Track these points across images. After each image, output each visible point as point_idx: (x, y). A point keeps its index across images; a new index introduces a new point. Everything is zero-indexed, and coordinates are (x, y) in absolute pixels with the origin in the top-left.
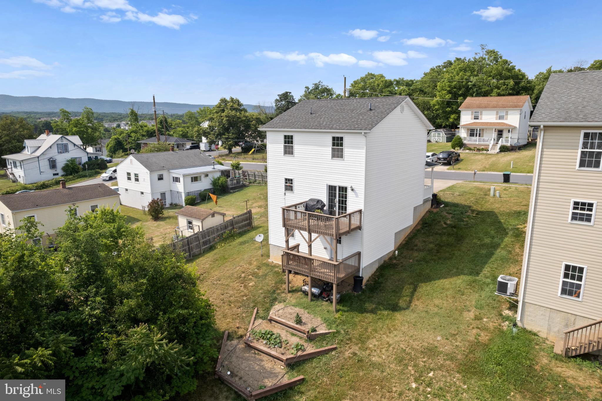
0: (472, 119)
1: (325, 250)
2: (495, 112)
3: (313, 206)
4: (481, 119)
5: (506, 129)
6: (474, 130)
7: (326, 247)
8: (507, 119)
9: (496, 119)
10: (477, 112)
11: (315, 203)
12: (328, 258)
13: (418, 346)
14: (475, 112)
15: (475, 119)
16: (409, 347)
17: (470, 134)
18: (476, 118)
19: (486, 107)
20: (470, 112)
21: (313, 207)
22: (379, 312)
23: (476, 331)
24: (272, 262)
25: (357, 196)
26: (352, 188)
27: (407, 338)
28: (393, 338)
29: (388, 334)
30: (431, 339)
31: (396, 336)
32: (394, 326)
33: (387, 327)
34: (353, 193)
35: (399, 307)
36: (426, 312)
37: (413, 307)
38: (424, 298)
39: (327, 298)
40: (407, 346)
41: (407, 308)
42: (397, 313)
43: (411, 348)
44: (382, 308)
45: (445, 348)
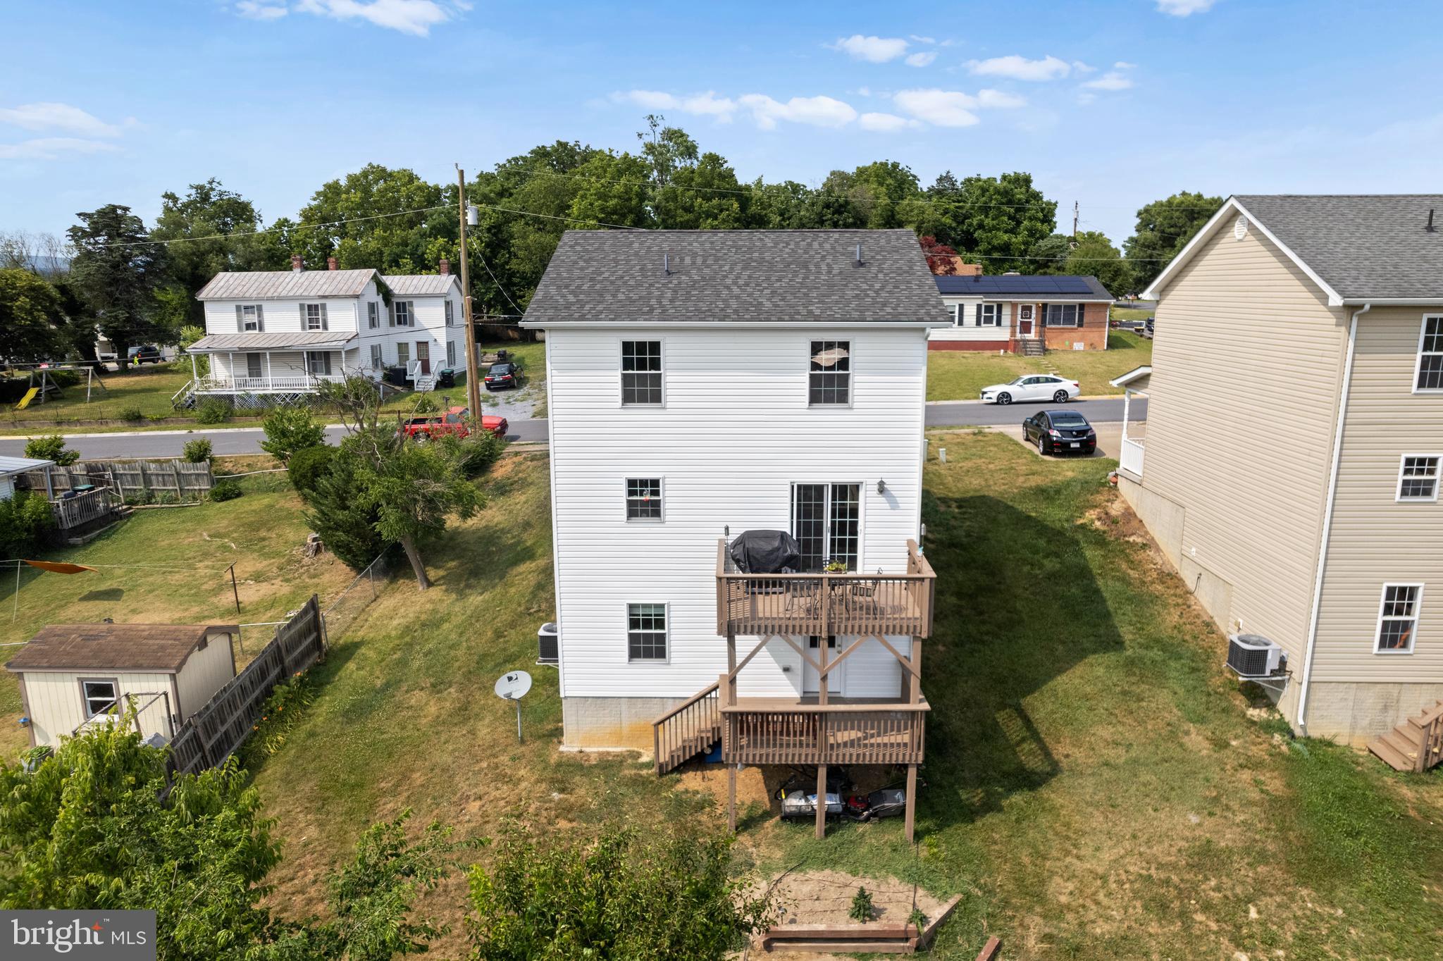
1: (783, 676)
3: (772, 552)
7: (787, 665)
11: (776, 543)
12: (796, 694)
13: (1169, 854)
16: (1153, 867)
21: (773, 557)
22: (1005, 803)
23: (1246, 775)
24: (581, 752)
25: (894, 504)
26: (881, 484)
27: (1127, 844)
28: (1094, 856)
29: (1075, 851)
30: (1180, 827)
31: (1097, 849)
32: (1067, 825)
33: (1056, 834)
34: (882, 499)
35: (1033, 772)
36: (1107, 764)
37: (1064, 763)
38: (1067, 731)
39: (865, 813)
40: (1144, 864)
41: (1054, 770)
42: (1044, 792)
43: (1160, 866)
44: (1000, 790)
45: (1228, 838)
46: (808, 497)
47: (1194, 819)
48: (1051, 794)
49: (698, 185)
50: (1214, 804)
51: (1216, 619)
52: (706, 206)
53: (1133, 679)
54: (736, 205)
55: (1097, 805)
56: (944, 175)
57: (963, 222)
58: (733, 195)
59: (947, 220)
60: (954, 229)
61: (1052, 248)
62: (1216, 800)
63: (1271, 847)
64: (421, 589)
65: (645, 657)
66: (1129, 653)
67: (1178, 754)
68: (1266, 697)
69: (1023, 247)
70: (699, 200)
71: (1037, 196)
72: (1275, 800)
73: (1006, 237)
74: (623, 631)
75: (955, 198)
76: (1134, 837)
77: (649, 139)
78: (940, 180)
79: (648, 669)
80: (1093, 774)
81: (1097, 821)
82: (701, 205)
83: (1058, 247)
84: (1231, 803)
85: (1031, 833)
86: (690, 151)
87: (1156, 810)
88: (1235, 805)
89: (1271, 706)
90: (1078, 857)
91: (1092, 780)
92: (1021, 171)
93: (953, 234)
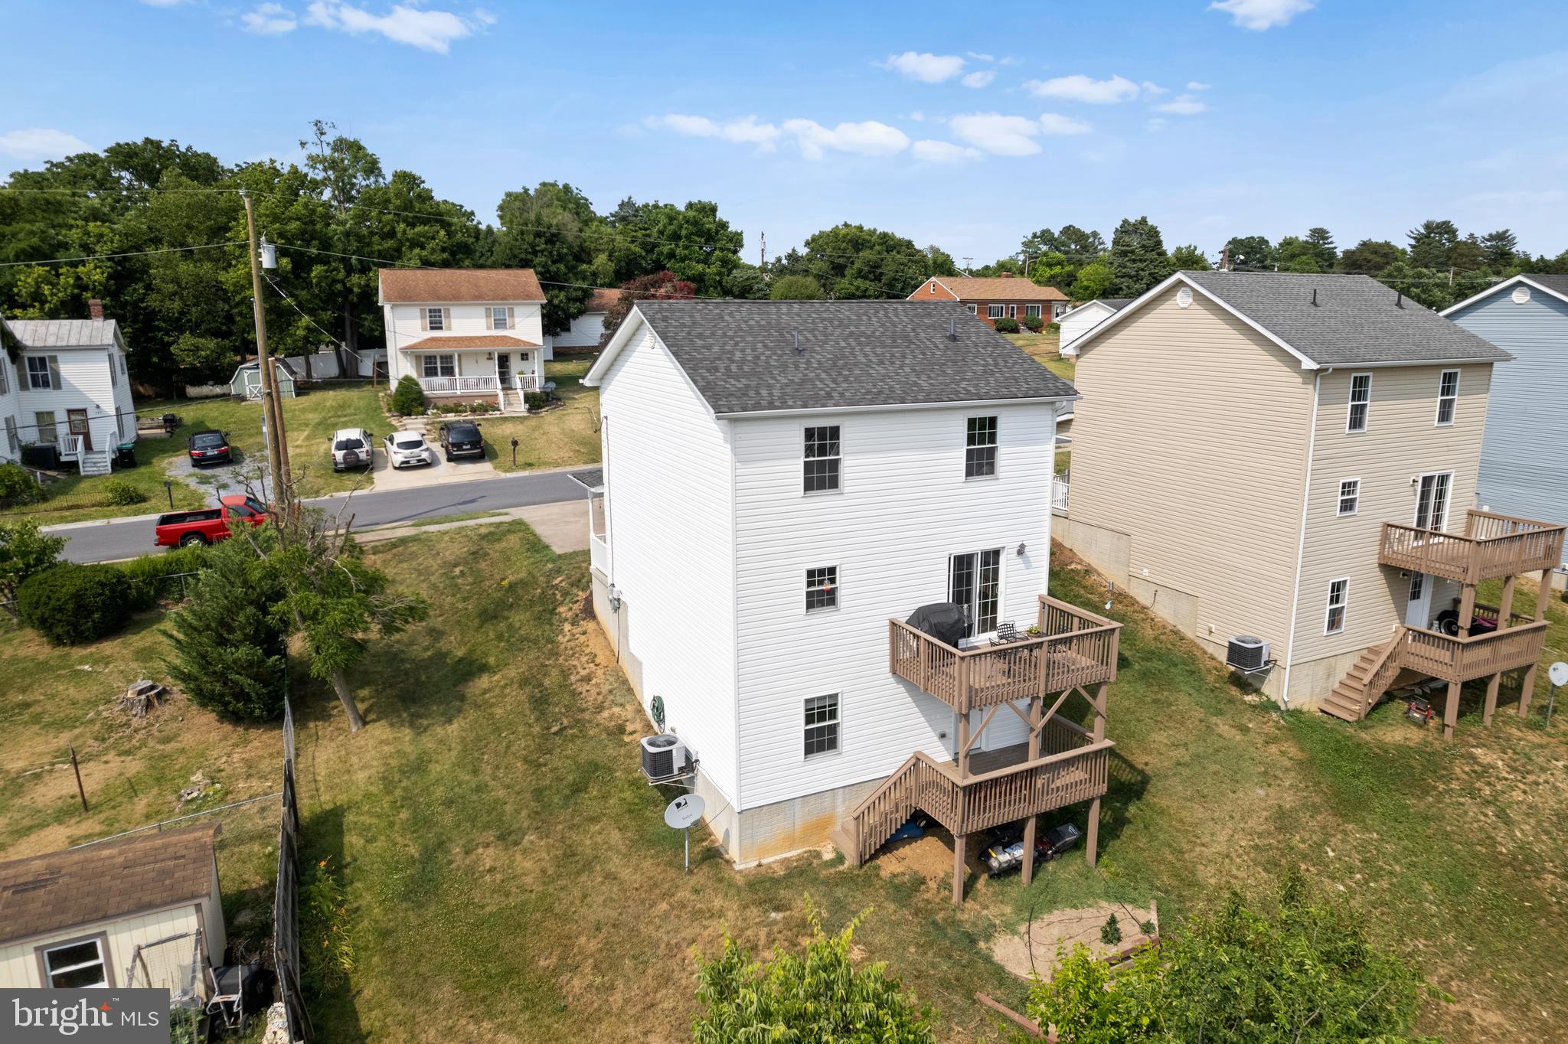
0: (424, 329)
1: (939, 742)
2: (482, 311)
4: (449, 328)
5: (515, 352)
6: (435, 357)
7: (942, 732)
8: (513, 327)
9: (489, 328)
10: (435, 311)
13: (1260, 824)
14: (430, 311)
15: (432, 328)
17: (426, 369)
18: (436, 326)
19: (457, 298)
20: (416, 312)
22: (1127, 815)
23: (1273, 749)
24: (760, 865)
25: (1028, 565)
26: (1022, 546)
27: (1229, 824)
28: (1213, 841)
29: (1198, 841)
30: (1256, 801)
31: (1212, 835)
32: (1181, 821)
33: (1178, 831)
34: (1019, 560)
35: (1131, 784)
36: (1179, 764)
37: (1148, 770)
38: (1133, 744)
39: (1050, 852)
40: (1249, 837)
41: (1145, 780)
42: (1147, 796)
43: (1260, 835)
44: (1118, 805)
45: (1289, 801)
46: (962, 564)
47: (1261, 792)
48: (1155, 797)
49: (398, 208)
50: (1268, 777)
51: (1180, 627)
52: (410, 233)
53: (1156, 689)
54: (442, 233)
55: (1191, 799)
56: (626, 200)
57: (652, 251)
58: (437, 221)
59: (636, 248)
60: (643, 258)
61: (748, 279)
62: (1265, 773)
63: (1317, 800)
64: (354, 730)
65: (818, 751)
66: (1137, 667)
67: (1220, 744)
68: (1250, 685)
69: (718, 278)
70: (402, 226)
71: (724, 225)
72: (1301, 763)
73: (700, 267)
74: (800, 727)
75: (641, 225)
76: (1232, 817)
77: (315, 150)
78: (622, 206)
79: (824, 761)
80: (1175, 775)
81: (1200, 813)
82: (404, 232)
83: (753, 278)
84: (1277, 773)
85: (1161, 837)
86: (372, 168)
87: (1234, 792)
88: (1279, 774)
89: (1257, 691)
90: (1203, 845)
91: (1177, 779)
92: (705, 199)
93: (644, 263)
